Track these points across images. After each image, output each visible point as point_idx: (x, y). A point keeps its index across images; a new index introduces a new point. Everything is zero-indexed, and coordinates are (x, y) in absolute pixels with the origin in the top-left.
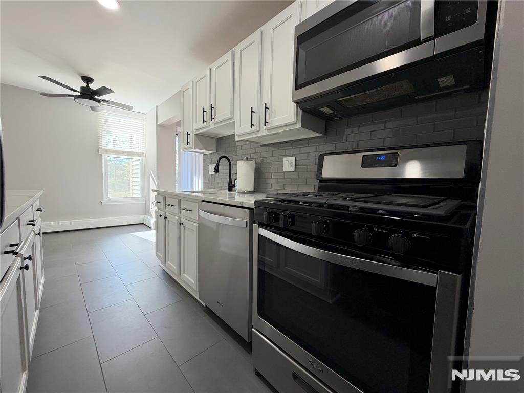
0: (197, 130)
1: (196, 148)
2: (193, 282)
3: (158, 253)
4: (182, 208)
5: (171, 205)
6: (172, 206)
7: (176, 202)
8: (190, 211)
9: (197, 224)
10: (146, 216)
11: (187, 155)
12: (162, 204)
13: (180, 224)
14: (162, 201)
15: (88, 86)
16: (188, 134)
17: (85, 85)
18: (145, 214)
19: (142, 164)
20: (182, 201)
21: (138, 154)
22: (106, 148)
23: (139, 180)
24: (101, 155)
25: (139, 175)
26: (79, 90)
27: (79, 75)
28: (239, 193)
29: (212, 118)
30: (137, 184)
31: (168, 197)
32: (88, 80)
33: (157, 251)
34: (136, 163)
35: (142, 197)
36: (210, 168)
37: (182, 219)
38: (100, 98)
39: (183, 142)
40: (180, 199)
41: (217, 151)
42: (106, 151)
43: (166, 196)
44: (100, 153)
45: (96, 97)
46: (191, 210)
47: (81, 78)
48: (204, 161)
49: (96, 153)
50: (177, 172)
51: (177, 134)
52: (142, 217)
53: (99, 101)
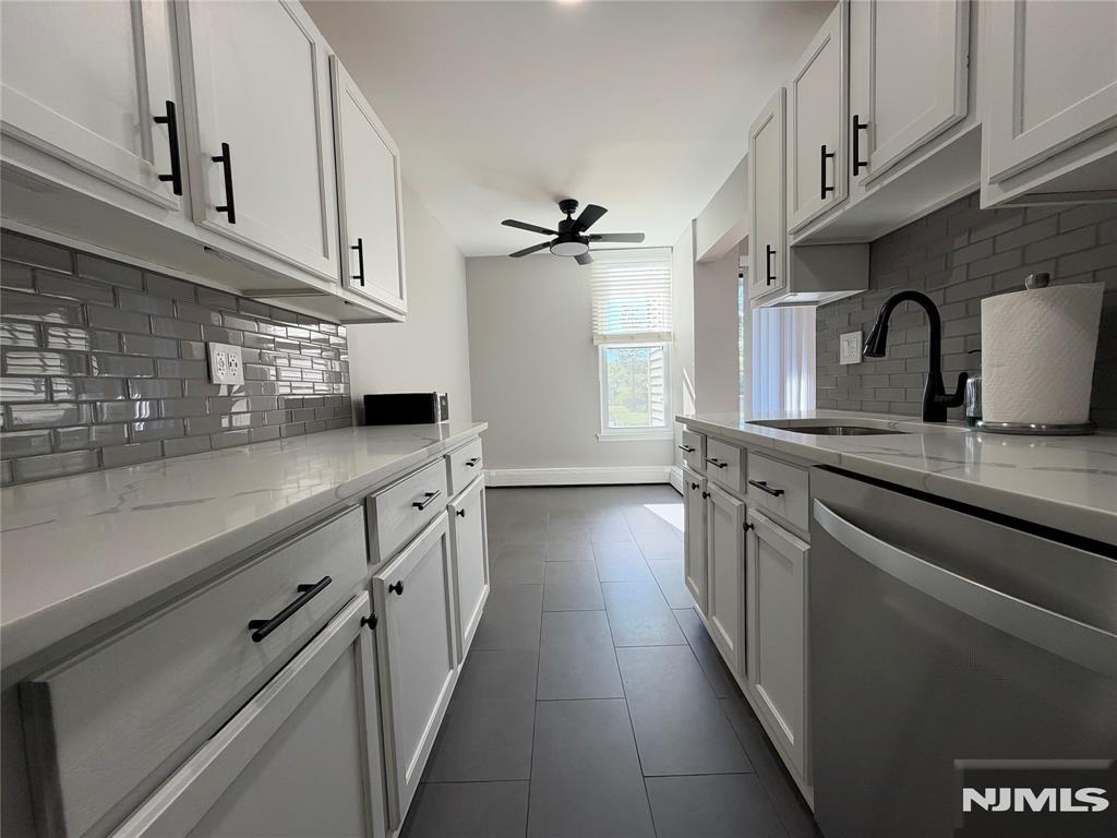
0: (797, 232)
1: (795, 290)
2: (791, 738)
3: (689, 579)
4: (750, 478)
5: (719, 463)
6: (722, 466)
7: (732, 456)
8: (778, 493)
9: (805, 547)
10: (675, 468)
11: (768, 316)
12: (699, 454)
13: (746, 527)
14: (698, 446)
15: (569, 217)
16: (769, 253)
17: (564, 217)
18: (674, 464)
19: (667, 356)
20: (750, 455)
21: (659, 336)
22: (605, 333)
23: (661, 390)
24: (597, 347)
25: (661, 381)
26: (557, 230)
27: (555, 201)
28: (994, 431)
29: (857, 164)
30: (658, 399)
31: (713, 438)
32: (568, 205)
33: (688, 573)
34: (656, 356)
35: (667, 426)
36: (844, 344)
37: (751, 512)
38: (587, 233)
39: (756, 281)
40: (747, 448)
41: (870, 288)
42: (605, 338)
43: (711, 435)
44: (595, 342)
45: (581, 234)
46: (782, 492)
47: (558, 207)
48: (821, 325)
49: (590, 344)
50: (741, 368)
51: (741, 276)
52: (668, 469)
53: (586, 241)
